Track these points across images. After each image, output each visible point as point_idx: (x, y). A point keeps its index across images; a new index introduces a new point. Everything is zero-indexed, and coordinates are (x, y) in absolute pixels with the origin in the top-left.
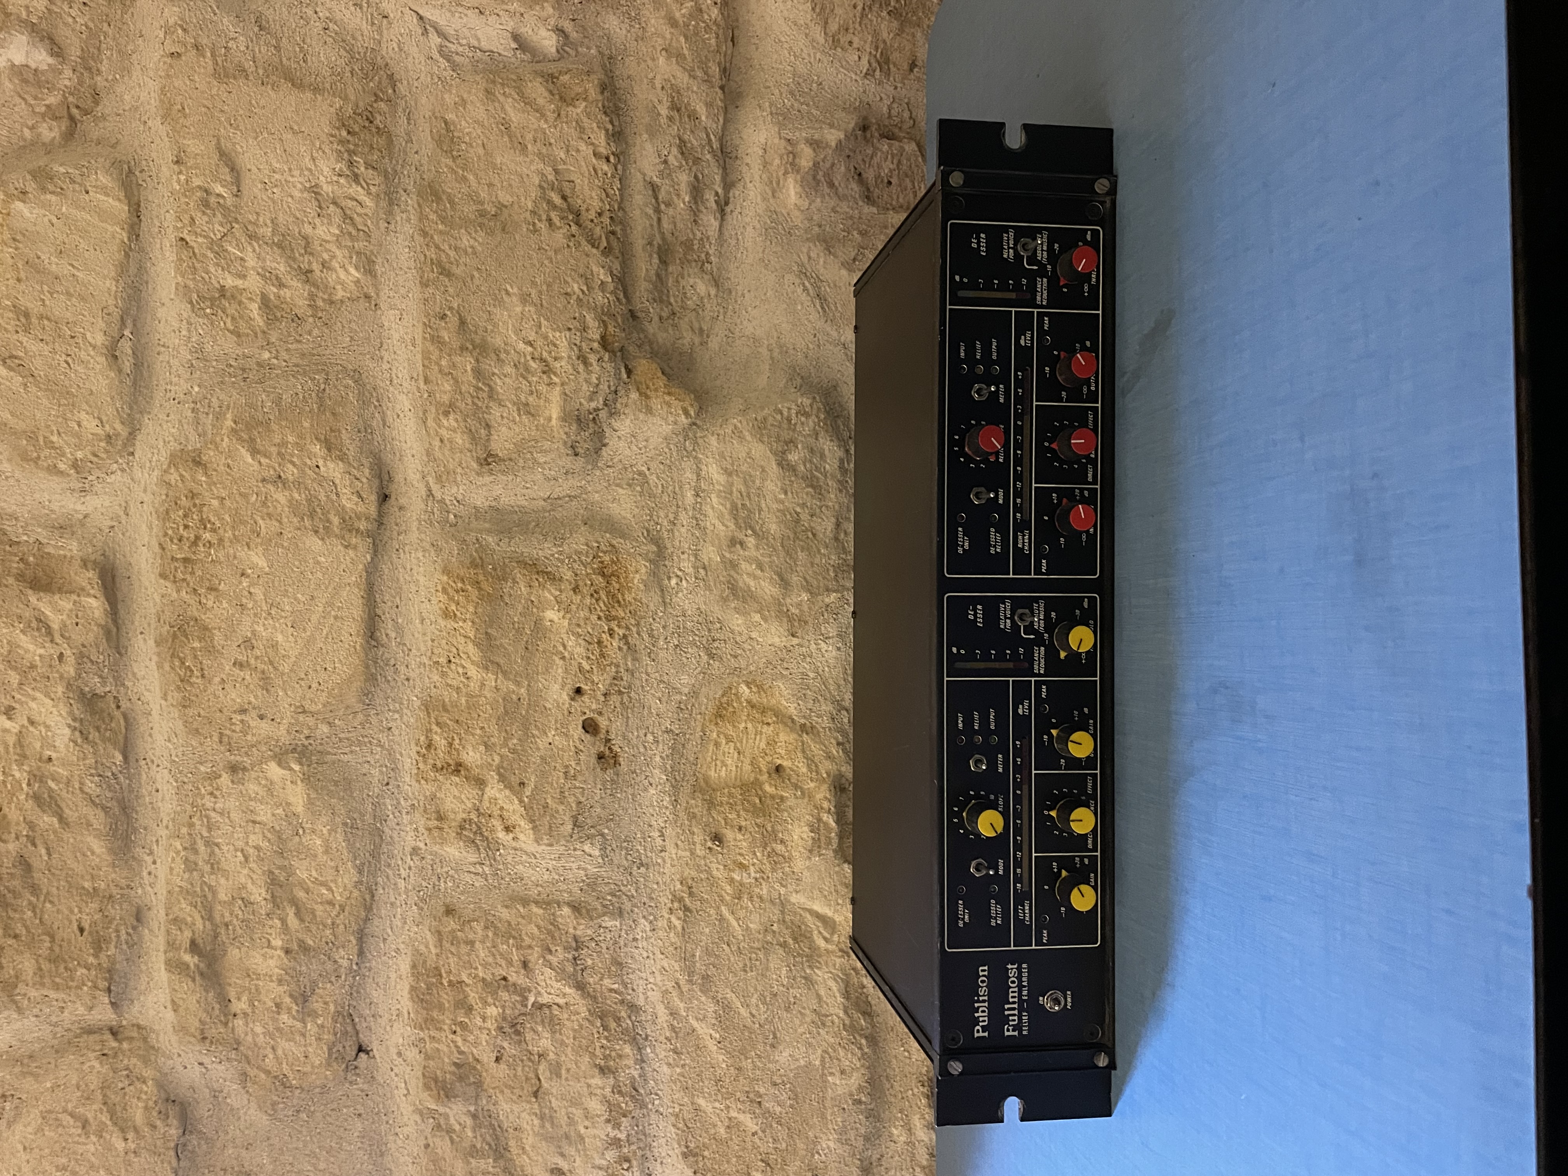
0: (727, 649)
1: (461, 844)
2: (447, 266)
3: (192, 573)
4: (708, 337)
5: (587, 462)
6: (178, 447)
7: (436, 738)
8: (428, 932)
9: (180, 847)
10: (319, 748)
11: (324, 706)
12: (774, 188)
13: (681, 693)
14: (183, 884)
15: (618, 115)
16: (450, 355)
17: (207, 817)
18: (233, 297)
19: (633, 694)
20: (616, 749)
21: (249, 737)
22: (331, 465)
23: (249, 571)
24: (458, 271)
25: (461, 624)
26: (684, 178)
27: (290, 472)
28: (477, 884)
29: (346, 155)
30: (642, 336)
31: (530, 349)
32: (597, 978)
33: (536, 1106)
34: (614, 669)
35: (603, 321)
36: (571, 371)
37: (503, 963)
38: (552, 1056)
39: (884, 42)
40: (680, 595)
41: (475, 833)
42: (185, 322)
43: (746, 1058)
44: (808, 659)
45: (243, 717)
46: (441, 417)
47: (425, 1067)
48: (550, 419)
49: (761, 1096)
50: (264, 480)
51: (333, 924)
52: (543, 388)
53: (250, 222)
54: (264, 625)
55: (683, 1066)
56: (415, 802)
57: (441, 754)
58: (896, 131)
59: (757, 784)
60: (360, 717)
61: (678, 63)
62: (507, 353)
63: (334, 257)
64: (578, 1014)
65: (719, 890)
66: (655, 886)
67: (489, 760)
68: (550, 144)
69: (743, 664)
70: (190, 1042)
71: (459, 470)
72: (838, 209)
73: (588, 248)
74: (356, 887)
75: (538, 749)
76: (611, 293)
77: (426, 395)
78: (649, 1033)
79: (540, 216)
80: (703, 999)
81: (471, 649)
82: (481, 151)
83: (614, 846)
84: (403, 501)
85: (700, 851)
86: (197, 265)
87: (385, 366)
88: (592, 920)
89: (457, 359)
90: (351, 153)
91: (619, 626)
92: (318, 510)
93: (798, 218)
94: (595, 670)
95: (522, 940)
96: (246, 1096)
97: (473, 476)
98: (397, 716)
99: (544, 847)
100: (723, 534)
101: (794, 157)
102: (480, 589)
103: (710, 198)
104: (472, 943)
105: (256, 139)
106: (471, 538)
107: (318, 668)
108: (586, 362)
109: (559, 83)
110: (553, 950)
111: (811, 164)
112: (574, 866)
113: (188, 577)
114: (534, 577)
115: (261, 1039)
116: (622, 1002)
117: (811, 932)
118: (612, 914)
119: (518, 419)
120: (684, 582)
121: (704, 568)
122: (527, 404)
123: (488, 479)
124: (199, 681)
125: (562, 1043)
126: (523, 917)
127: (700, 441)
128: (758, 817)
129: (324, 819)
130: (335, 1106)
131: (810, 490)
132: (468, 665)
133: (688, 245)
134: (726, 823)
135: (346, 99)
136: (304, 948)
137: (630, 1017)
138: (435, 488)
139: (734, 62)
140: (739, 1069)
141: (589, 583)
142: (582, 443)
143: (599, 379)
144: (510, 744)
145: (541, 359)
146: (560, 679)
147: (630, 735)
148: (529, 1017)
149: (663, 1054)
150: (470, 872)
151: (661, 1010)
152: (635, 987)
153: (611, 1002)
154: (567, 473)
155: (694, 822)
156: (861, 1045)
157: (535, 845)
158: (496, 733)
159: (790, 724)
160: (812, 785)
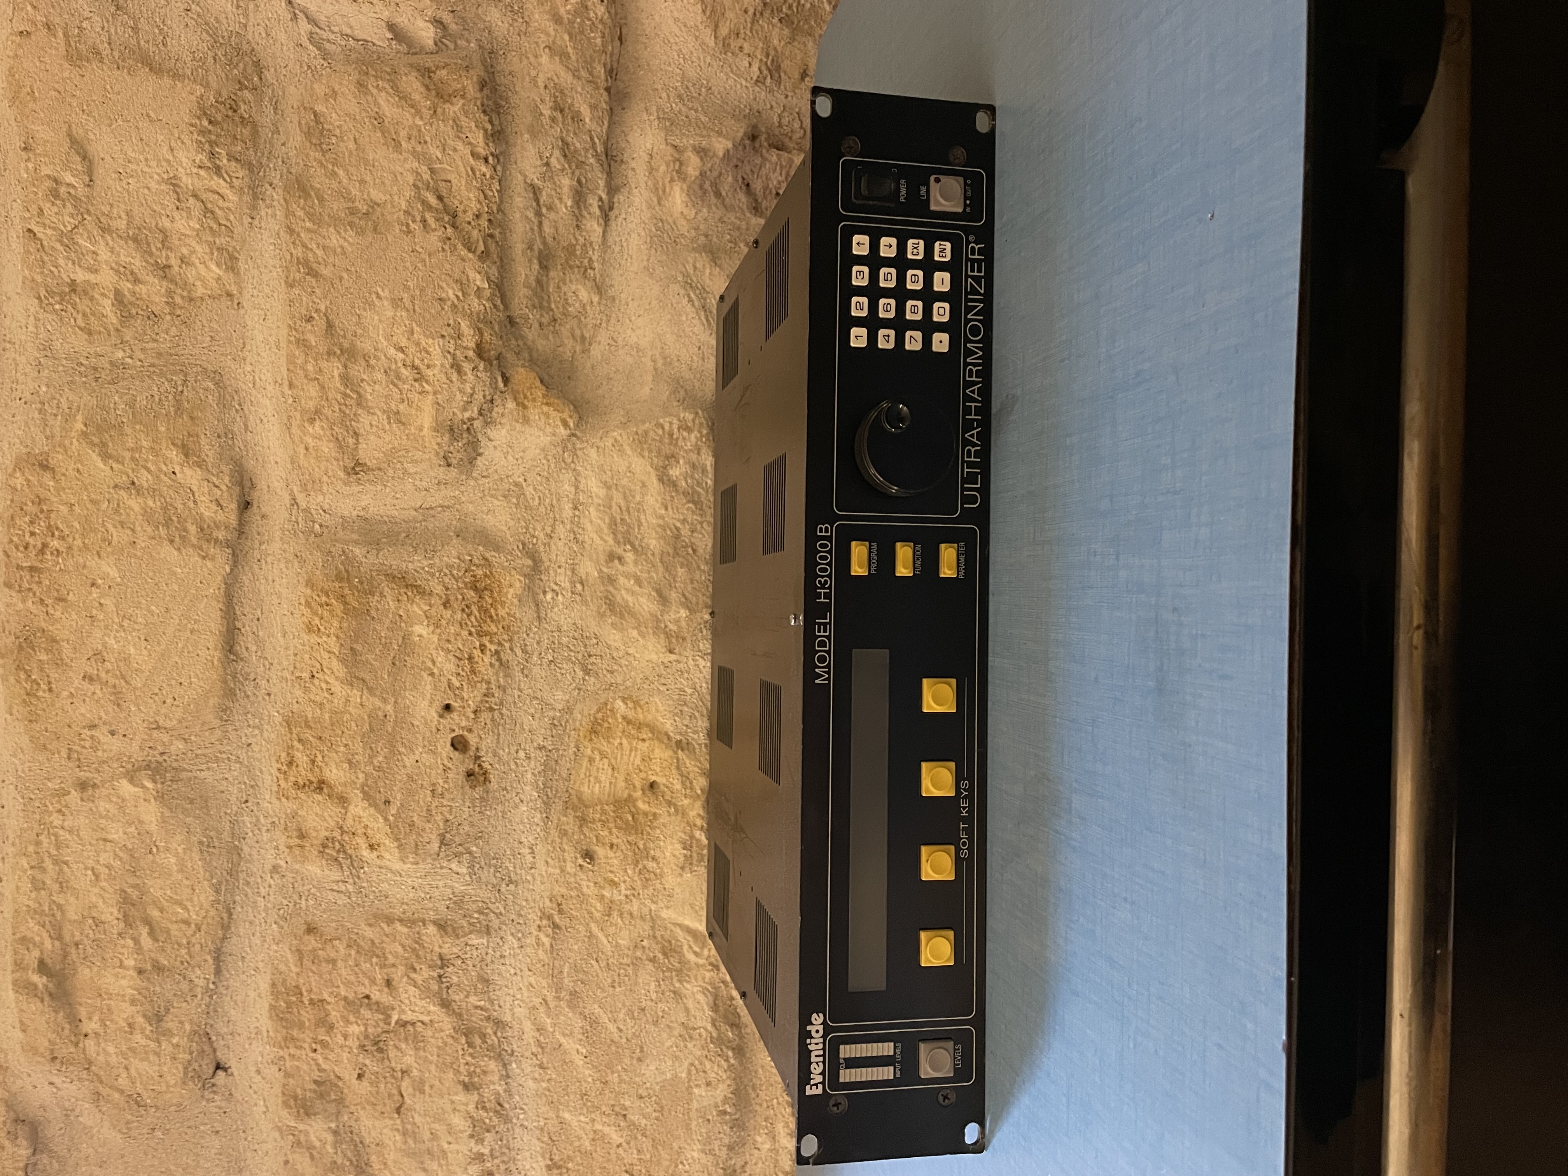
0: (603, 665)
1: (324, 862)
2: (315, 266)
3: (39, 583)
4: (590, 344)
5: (461, 473)
6: (24, 450)
7: (298, 755)
8: (288, 951)
9: (26, 866)
10: (175, 765)
11: (180, 722)
12: (660, 195)
13: (554, 709)
14: (31, 903)
15: (499, 113)
16: (316, 360)
17: (55, 835)
18: (85, 292)
19: (504, 711)
20: (486, 765)
21: (100, 753)
22: (188, 471)
23: (100, 581)
24: (325, 272)
25: (325, 638)
26: (566, 182)
27: (144, 479)
28: (340, 902)
29: (207, 146)
30: (520, 343)
31: (401, 356)
32: (462, 996)
33: (398, 1122)
34: (484, 686)
35: (479, 329)
36: (444, 380)
37: (366, 982)
38: (415, 1073)
39: (775, 49)
40: (556, 609)
42: (32, 318)
43: (613, 1072)
44: (686, 675)
45: (93, 733)
46: (306, 424)
47: (284, 1085)
48: (421, 429)
49: (626, 1109)
50: (116, 486)
51: (188, 943)
52: (415, 397)
53: (104, 214)
54: (115, 637)
55: (549, 1080)
56: (276, 820)
57: (303, 772)
58: (786, 140)
60: (218, 733)
61: (561, 62)
62: (377, 359)
63: (194, 252)
64: (442, 1031)
65: (589, 907)
66: (524, 903)
67: (354, 778)
68: (426, 142)
69: (619, 680)
70: (39, 1062)
71: (325, 478)
72: (725, 219)
73: (464, 252)
74: (212, 905)
75: (405, 766)
76: (488, 300)
77: (290, 401)
78: (515, 1048)
79: (414, 217)
80: (570, 1015)
81: (335, 664)
82: (352, 145)
83: (483, 864)
84: (265, 509)
85: (570, 867)
86: (46, 258)
87: (249, 368)
88: (458, 938)
89: (324, 364)
90: (212, 143)
91: (491, 642)
92: (175, 519)
93: (683, 227)
94: (465, 687)
95: (386, 959)
96: (98, 1115)
97: (339, 486)
98: (257, 732)
99: (409, 866)
100: (601, 548)
101: (681, 164)
102: (345, 603)
103: (593, 202)
104: (333, 962)
105: (110, 126)
106: (337, 549)
107: (173, 682)
108: (459, 371)
109: (436, 77)
110: (418, 968)
111: (697, 173)
112: (441, 884)
113: (35, 587)
114: (402, 591)
115: (113, 1060)
116: (488, 1018)
117: (681, 947)
118: (479, 932)
119: (387, 427)
120: (560, 597)
121: (582, 583)
122: (398, 413)
123: (356, 489)
124: (47, 695)
125: (426, 1059)
126: (387, 936)
127: (579, 453)
128: (630, 834)
129: (179, 838)
130: (191, 1123)
131: (691, 505)
132: (332, 680)
133: (570, 250)
134: (598, 841)
135: (207, 86)
136: (159, 968)
137: (495, 1033)
138: (301, 498)
139: (622, 61)
140: (605, 1083)
141: (460, 597)
142: (455, 454)
143: (473, 388)
144: (375, 762)
145: (414, 367)
146: (429, 696)
147: (501, 752)
148: (392, 1035)
149: (529, 1069)
150: (332, 890)
151: (528, 1026)
152: (502, 1004)
153: (477, 1019)
154: (439, 483)
155: (565, 840)
156: (727, 1056)
157: (401, 863)
158: (360, 751)
159: (666, 741)
160: (686, 802)
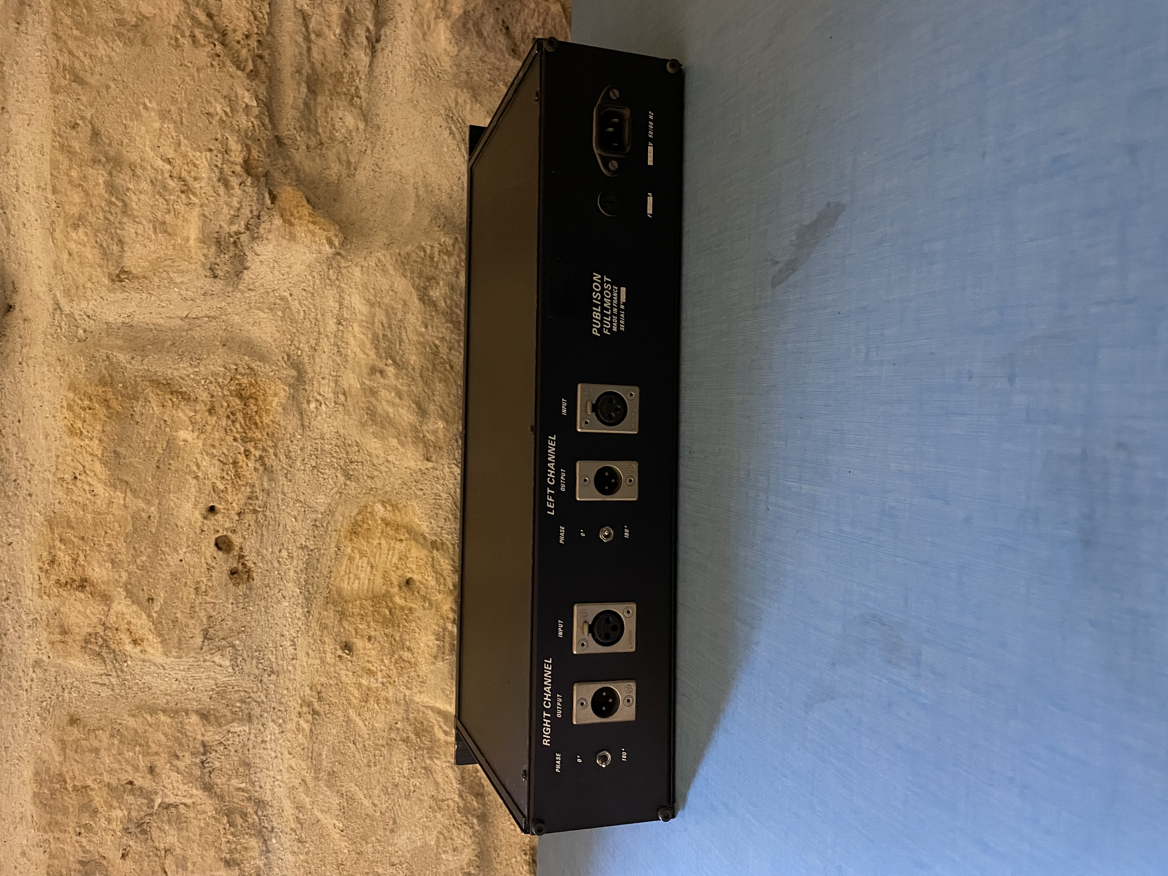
0: (364, 471)
1: (86, 656)
2: (81, 73)
4: (355, 169)
7: (61, 554)
8: (51, 742)
12: (425, 31)
13: (316, 512)
16: (81, 167)
19: (268, 513)
20: (250, 564)
24: (93, 80)
25: (87, 441)
26: (335, 10)
28: (102, 694)
30: (288, 163)
31: (168, 167)
32: (224, 780)
34: (249, 490)
35: (247, 146)
36: (211, 193)
37: (129, 769)
38: (178, 851)
40: (319, 418)
41: (101, 647)
43: (367, 843)
44: (441, 482)
46: (69, 230)
47: (49, 866)
48: (187, 240)
55: (307, 853)
56: (38, 616)
57: (65, 571)
59: (387, 596)
62: (144, 169)
64: (204, 812)
65: (347, 694)
66: (285, 692)
67: (116, 577)
69: (379, 486)
71: (89, 285)
72: (485, 59)
73: (232, 69)
75: (168, 565)
76: (256, 117)
77: (54, 206)
78: (275, 824)
79: (183, 31)
80: (328, 793)
81: (98, 467)
83: (245, 656)
84: (28, 312)
85: (330, 658)
87: (11, 172)
88: (220, 726)
89: (89, 171)
91: (256, 448)
93: (446, 63)
94: (230, 490)
95: (149, 747)
97: (104, 292)
98: (17, 531)
99: (172, 659)
100: (363, 362)
101: (446, 2)
102: (108, 407)
103: (361, 32)
104: (97, 751)
106: (101, 354)
108: (227, 185)
110: (180, 754)
111: (461, 12)
112: (203, 676)
114: (168, 397)
116: (249, 799)
117: (432, 727)
118: (241, 720)
119: (153, 237)
120: (323, 406)
121: (344, 394)
122: (164, 223)
123: (120, 296)
125: (189, 839)
126: (150, 726)
127: (344, 271)
128: (387, 627)
131: (449, 325)
132: (94, 482)
133: (338, 77)
134: (356, 633)
137: (256, 813)
138: (64, 303)
140: (360, 853)
141: (225, 404)
142: (222, 265)
143: (240, 203)
144: (139, 562)
145: (180, 178)
146: (193, 497)
147: (265, 551)
148: (155, 817)
149: (288, 843)
150: (96, 683)
151: (287, 804)
152: (263, 785)
153: (238, 799)
154: (205, 294)
155: (325, 632)
156: (472, 824)
157: (164, 658)
158: (124, 550)
159: (422, 540)
160: (440, 597)
